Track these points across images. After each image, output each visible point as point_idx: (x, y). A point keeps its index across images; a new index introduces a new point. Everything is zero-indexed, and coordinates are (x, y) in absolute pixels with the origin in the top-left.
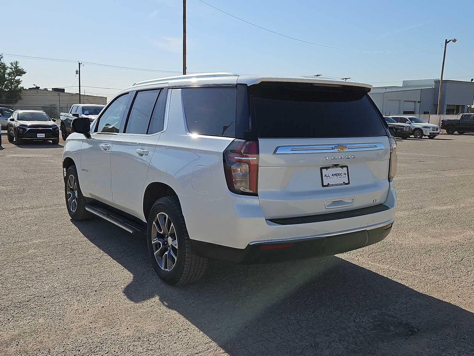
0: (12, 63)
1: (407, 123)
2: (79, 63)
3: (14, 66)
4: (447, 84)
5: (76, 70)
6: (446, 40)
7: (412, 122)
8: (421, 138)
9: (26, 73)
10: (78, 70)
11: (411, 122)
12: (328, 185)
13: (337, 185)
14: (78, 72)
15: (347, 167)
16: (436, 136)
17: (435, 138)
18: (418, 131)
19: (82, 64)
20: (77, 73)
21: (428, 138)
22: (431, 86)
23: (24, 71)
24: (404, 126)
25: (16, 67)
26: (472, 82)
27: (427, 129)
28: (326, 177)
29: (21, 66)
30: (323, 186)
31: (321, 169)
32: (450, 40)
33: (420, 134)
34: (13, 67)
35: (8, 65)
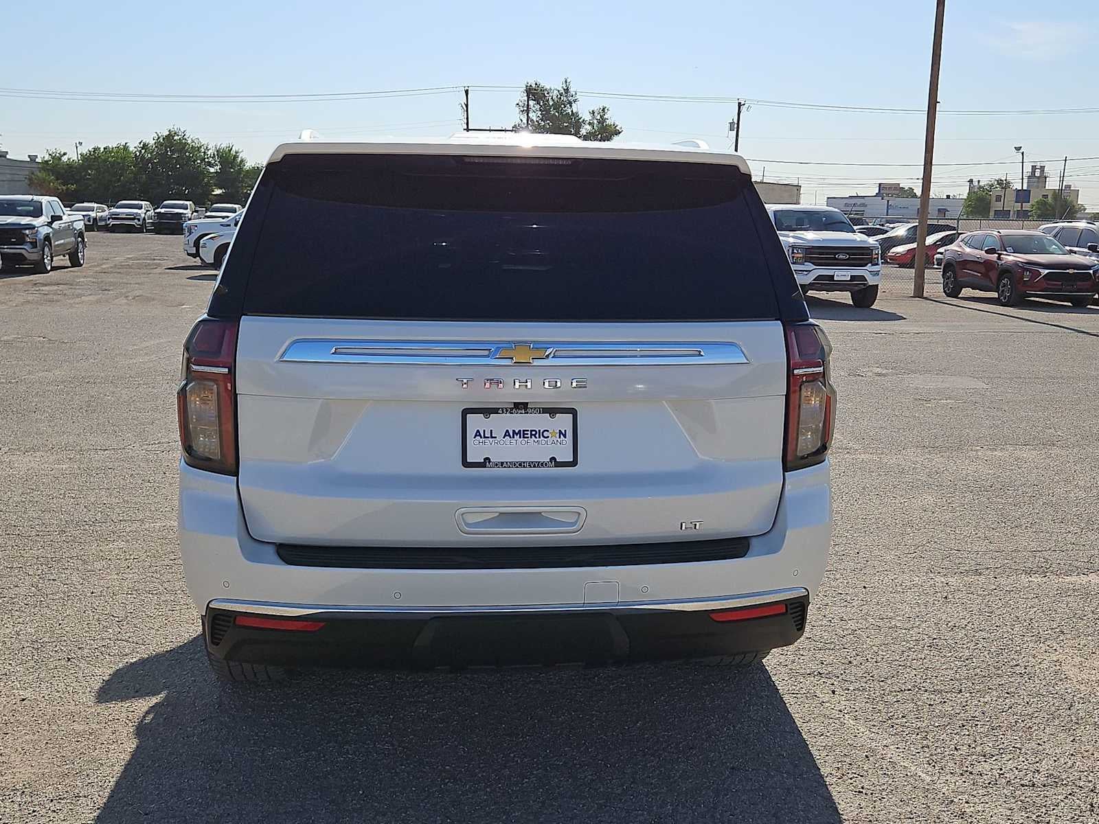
0: (593, 113)
2: (740, 103)
3: (599, 117)
5: (732, 121)
9: (620, 133)
10: (736, 121)
12: (486, 463)
13: (521, 465)
14: (736, 126)
15: (573, 412)
19: (746, 106)
20: (731, 129)
23: (617, 128)
25: (602, 121)
28: (478, 438)
29: (611, 118)
30: (466, 464)
31: (465, 412)
34: (595, 121)
35: (587, 117)
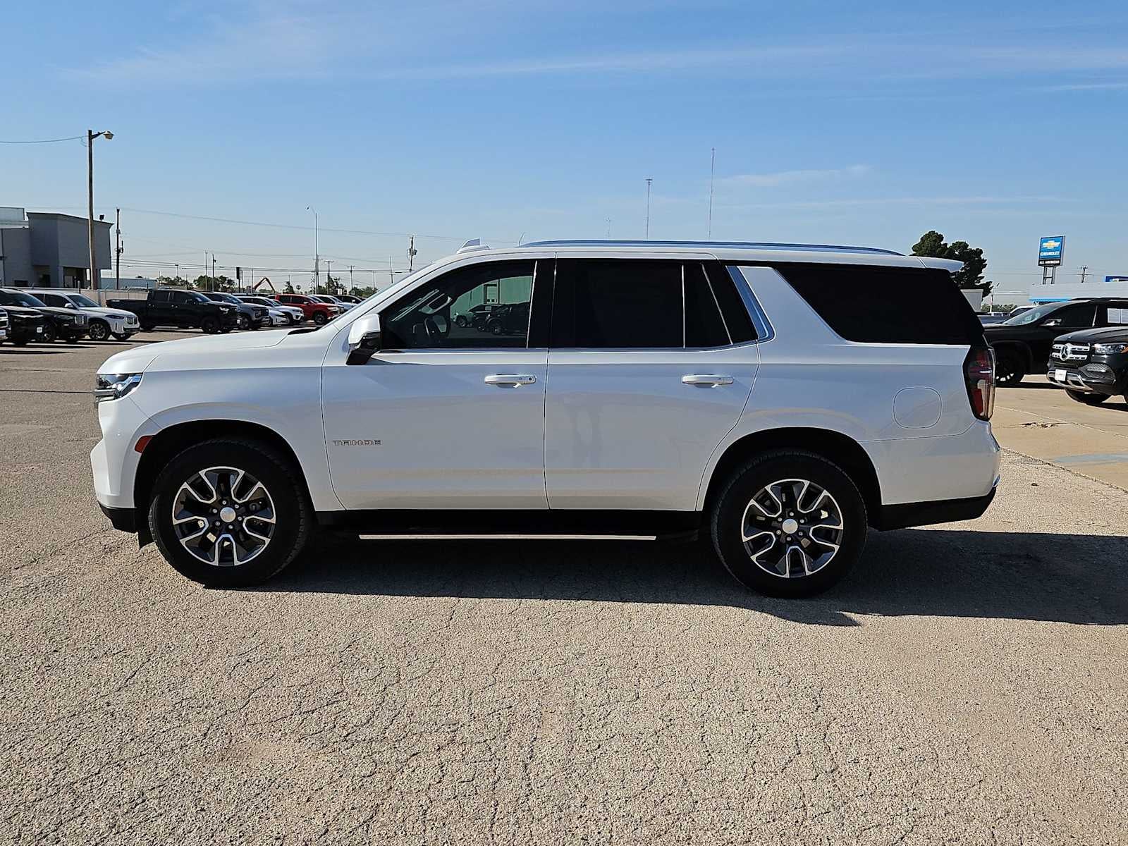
1: (67, 307)
4: (59, 222)
6: (90, 132)
7: (78, 305)
8: (105, 339)
11: (75, 305)
16: (134, 334)
17: (129, 339)
18: (98, 325)
21: (114, 339)
22: (20, 222)
24: (73, 315)
26: (103, 221)
27: (117, 321)
32: (99, 134)
33: (103, 332)
